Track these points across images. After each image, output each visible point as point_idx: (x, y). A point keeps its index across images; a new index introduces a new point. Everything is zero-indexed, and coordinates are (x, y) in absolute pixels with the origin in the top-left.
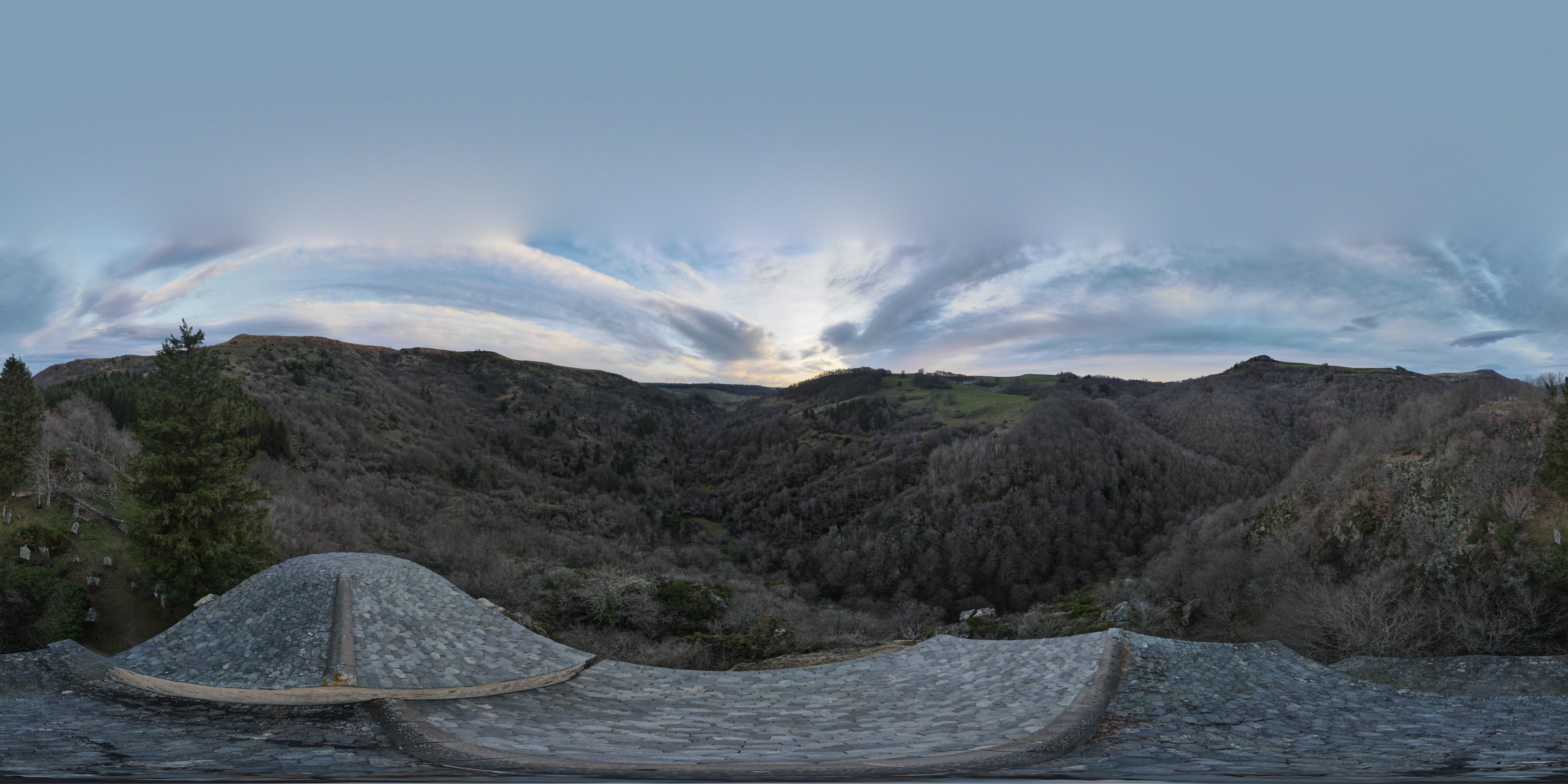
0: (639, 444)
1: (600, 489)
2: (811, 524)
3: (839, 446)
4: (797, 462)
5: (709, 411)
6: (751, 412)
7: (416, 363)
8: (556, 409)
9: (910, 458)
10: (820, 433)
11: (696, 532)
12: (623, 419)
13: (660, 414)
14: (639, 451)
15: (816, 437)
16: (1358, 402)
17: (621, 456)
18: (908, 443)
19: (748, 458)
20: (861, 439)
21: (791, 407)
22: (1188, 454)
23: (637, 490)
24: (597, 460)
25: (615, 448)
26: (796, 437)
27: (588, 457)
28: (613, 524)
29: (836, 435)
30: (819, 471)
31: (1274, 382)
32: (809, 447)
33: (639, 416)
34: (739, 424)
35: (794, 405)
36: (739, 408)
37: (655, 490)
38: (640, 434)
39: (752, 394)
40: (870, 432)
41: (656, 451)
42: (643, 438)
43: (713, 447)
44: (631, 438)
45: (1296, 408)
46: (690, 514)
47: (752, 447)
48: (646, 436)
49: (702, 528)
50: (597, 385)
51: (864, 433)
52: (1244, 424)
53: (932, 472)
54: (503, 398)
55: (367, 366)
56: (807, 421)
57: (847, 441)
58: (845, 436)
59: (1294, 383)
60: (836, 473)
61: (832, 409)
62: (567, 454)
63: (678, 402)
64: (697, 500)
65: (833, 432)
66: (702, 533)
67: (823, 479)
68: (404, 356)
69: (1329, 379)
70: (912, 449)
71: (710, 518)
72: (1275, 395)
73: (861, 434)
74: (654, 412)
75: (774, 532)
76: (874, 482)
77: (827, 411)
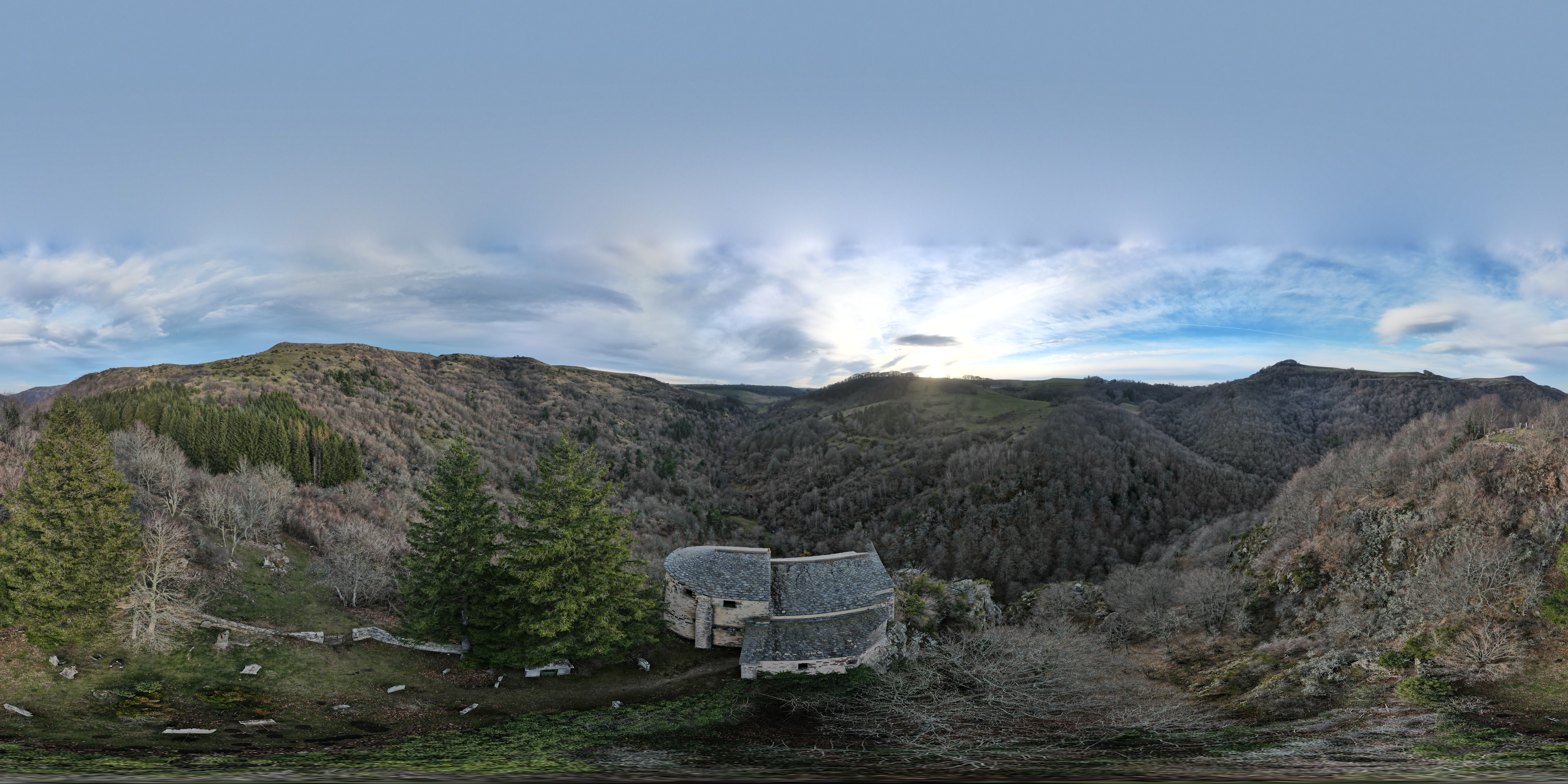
0: (676, 448)
1: (645, 491)
2: (839, 521)
3: (866, 448)
4: (827, 464)
5: (741, 413)
6: (783, 414)
7: (457, 370)
8: (595, 415)
9: (930, 461)
10: (848, 436)
11: (735, 528)
12: (660, 424)
13: (694, 417)
14: (677, 455)
15: (845, 440)
16: (1383, 407)
17: (661, 460)
18: (930, 447)
19: (781, 461)
20: (887, 441)
21: (820, 409)
22: (1202, 461)
23: (678, 492)
24: (639, 464)
25: (654, 452)
26: (826, 439)
27: (630, 462)
28: (664, 523)
29: (864, 438)
30: (847, 473)
31: (1299, 387)
32: (838, 449)
33: (675, 420)
34: (770, 427)
35: (824, 407)
36: (770, 409)
37: (696, 491)
38: (677, 438)
39: (783, 395)
40: (896, 435)
41: (693, 454)
42: (680, 441)
43: (747, 449)
44: (668, 442)
45: (1319, 413)
46: (727, 513)
47: (784, 450)
48: (683, 440)
49: (739, 525)
50: (631, 389)
51: (889, 436)
52: (1264, 431)
53: (948, 474)
54: (544, 404)
55: (408, 374)
56: (837, 425)
57: (874, 444)
58: (871, 439)
59: (1319, 387)
60: (862, 474)
61: (860, 412)
62: (610, 458)
63: (710, 404)
64: (734, 500)
65: (861, 435)
66: (741, 530)
67: (850, 480)
68: (444, 363)
69: (1355, 384)
70: (933, 453)
71: (746, 516)
72: (1299, 400)
73: (886, 437)
74: (689, 416)
75: (805, 528)
76: (896, 483)
77: (856, 415)
